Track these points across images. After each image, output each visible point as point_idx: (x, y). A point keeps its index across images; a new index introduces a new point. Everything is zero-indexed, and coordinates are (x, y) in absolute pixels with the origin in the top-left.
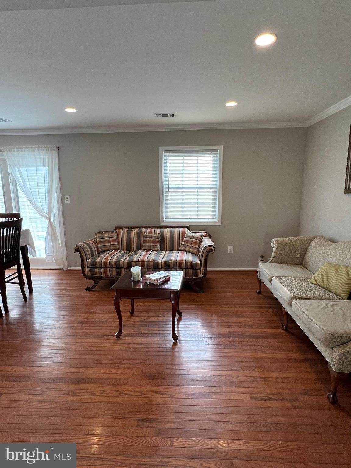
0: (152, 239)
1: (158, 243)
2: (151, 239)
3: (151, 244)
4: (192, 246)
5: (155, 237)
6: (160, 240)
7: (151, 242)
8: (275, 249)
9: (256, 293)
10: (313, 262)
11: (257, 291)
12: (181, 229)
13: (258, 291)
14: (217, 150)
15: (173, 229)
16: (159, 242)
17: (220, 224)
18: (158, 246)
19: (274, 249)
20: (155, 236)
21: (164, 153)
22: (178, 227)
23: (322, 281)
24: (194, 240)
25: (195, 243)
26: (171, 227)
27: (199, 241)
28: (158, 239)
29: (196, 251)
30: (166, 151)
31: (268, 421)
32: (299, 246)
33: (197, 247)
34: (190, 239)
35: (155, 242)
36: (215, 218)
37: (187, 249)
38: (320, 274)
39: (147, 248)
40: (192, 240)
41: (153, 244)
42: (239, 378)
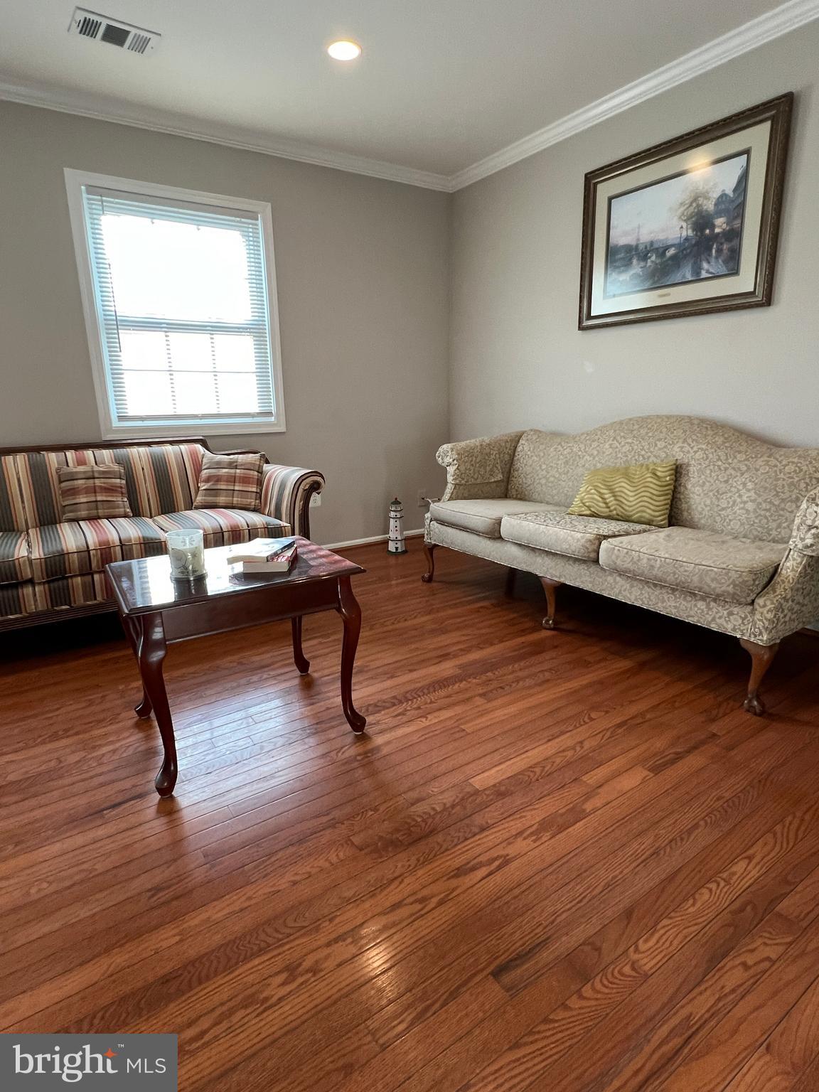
0: (97, 481)
1: (122, 493)
2: (91, 481)
3: (99, 498)
4: (236, 488)
5: (107, 474)
6: (124, 482)
7: (94, 490)
8: (455, 467)
9: (420, 583)
10: (543, 481)
11: (423, 577)
12: (184, 447)
13: (426, 575)
14: (256, 213)
15: (155, 449)
16: (124, 490)
17: (283, 429)
18: (123, 502)
19: (451, 470)
20: (104, 472)
21: (85, 195)
22: (171, 443)
23: (604, 505)
24: (238, 471)
25: (245, 480)
26: (149, 444)
27: (256, 473)
28: (118, 481)
29: (252, 502)
30: (92, 189)
31: (727, 795)
32: (497, 456)
33: (254, 490)
34: (226, 470)
35: (110, 490)
36: (269, 414)
37: (222, 500)
38: (593, 491)
39: (84, 513)
40: (233, 471)
41: (105, 499)
42: (587, 745)
